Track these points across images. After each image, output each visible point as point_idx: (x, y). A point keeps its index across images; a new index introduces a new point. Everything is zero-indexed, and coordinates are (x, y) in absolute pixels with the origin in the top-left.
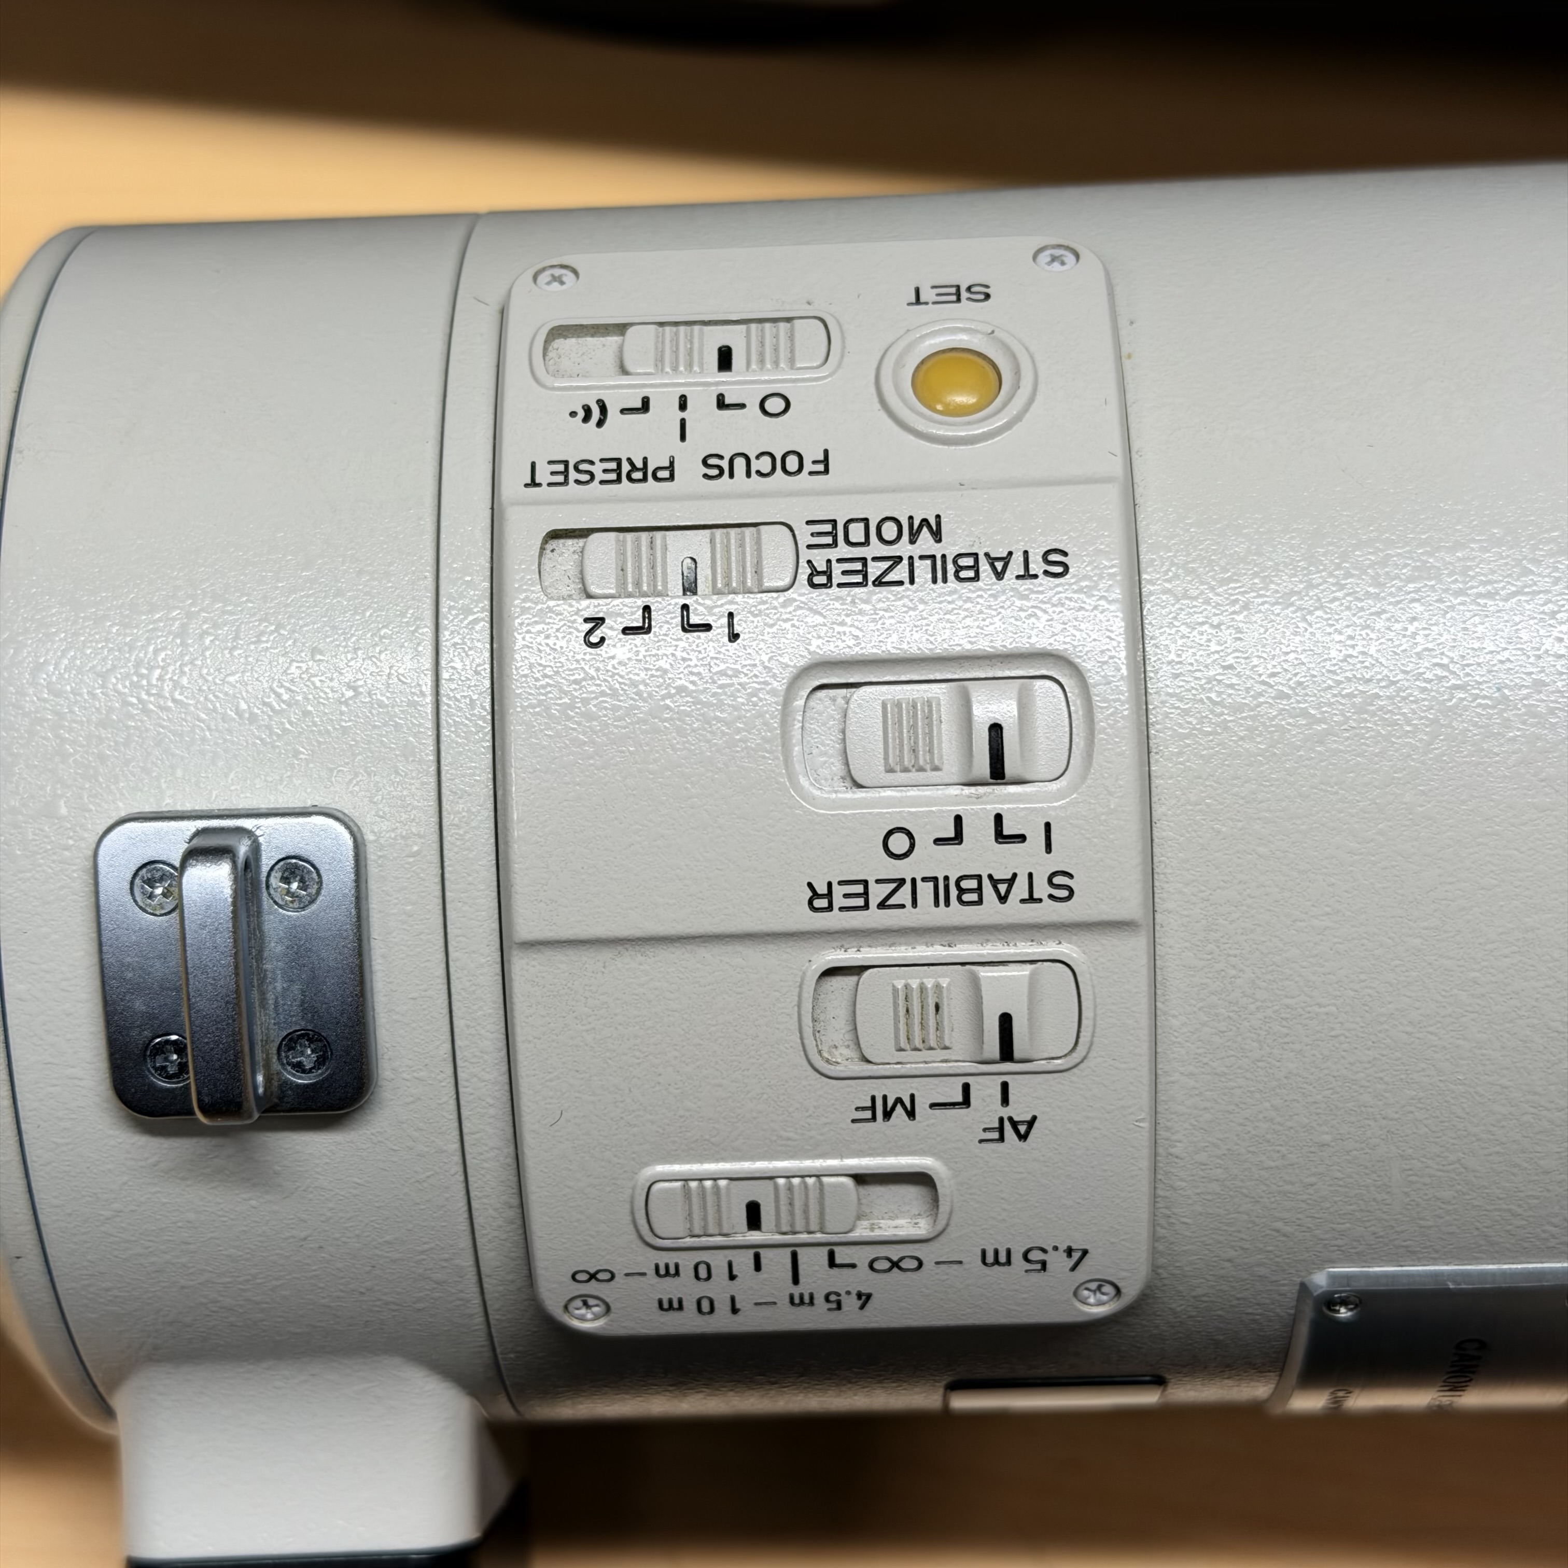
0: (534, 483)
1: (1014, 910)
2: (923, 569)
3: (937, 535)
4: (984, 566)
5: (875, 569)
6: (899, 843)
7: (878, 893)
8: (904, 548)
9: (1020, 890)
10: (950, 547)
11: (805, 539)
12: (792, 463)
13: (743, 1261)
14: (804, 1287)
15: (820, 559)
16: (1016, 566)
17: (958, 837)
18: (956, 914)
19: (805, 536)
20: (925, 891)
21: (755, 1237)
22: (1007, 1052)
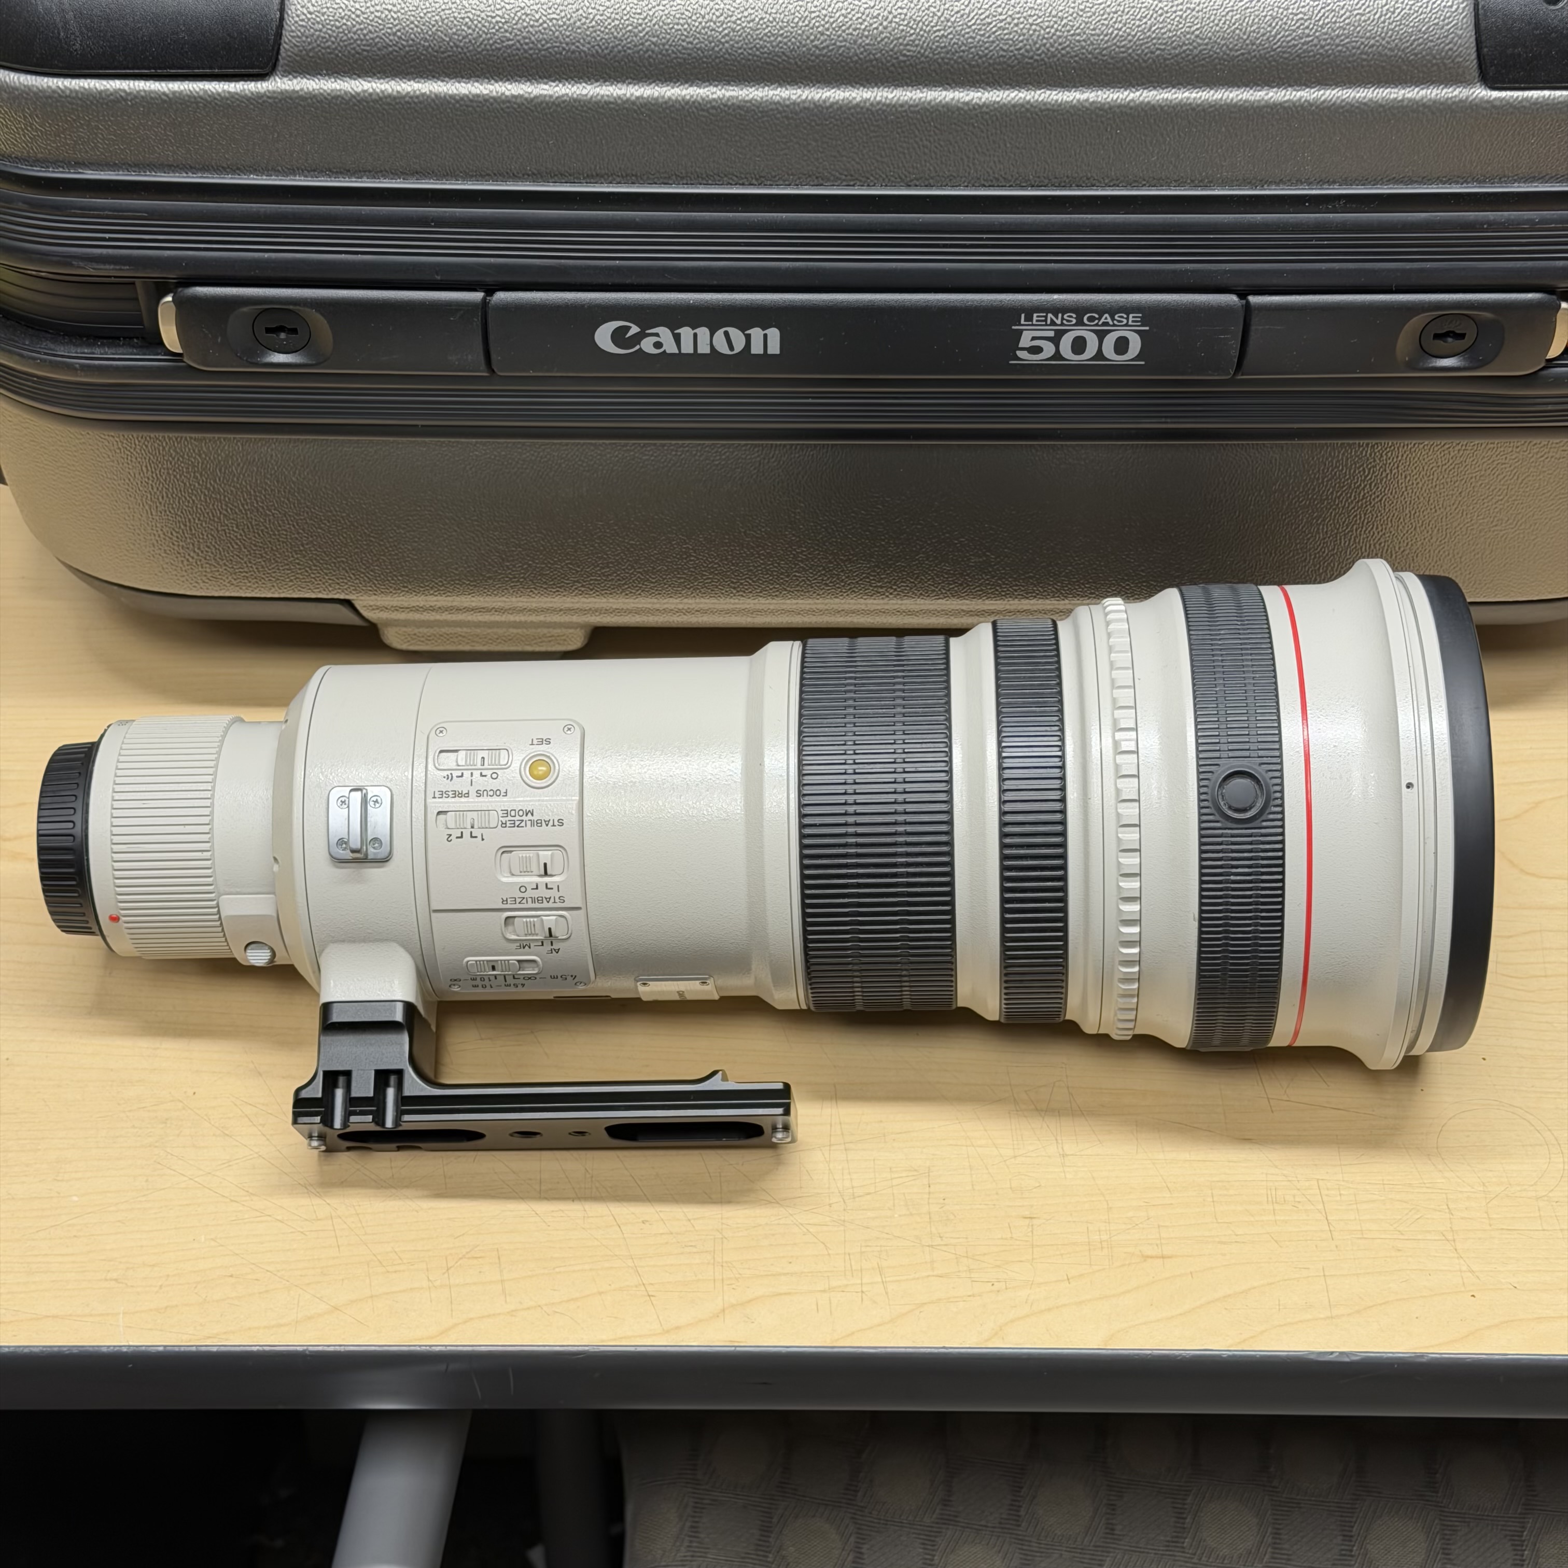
0: (434, 797)
1: (551, 905)
2: (529, 823)
3: (532, 815)
4: (543, 823)
5: (517, 823)
6: (523, 889)
7: (518, 900)
8: (524, 818)
9: (552, 900)
10: (535, 818)
11: (500, 815)
12: (498, 793)
13: (492, 978)
14: (508, 982)
15: (504, 820)
16: (551, 823)
17: (537, 888)
18: (537, 905)
19: (500, 813)
20: (530, 900)
21: (494, 973)
22: (551, 935)
